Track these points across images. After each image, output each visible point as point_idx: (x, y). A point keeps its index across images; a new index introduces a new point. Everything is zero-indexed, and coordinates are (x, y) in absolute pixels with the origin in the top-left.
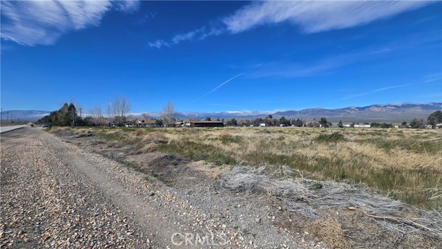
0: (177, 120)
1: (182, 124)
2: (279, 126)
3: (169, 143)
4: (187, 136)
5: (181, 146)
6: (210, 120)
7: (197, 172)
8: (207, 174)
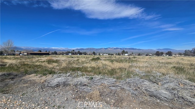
0: (16, 51)
1: (21, 53)
2: (77, 55)
3: (7, 66)
4: (24, 60)
5: (18, 67)
6: (41, 51)
7: (30, 81)
8: (37, 81)
